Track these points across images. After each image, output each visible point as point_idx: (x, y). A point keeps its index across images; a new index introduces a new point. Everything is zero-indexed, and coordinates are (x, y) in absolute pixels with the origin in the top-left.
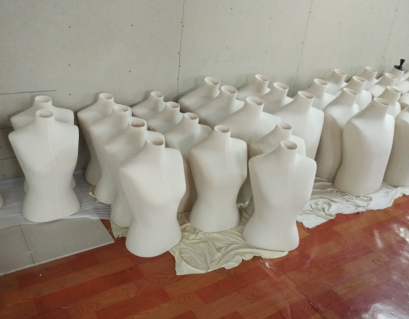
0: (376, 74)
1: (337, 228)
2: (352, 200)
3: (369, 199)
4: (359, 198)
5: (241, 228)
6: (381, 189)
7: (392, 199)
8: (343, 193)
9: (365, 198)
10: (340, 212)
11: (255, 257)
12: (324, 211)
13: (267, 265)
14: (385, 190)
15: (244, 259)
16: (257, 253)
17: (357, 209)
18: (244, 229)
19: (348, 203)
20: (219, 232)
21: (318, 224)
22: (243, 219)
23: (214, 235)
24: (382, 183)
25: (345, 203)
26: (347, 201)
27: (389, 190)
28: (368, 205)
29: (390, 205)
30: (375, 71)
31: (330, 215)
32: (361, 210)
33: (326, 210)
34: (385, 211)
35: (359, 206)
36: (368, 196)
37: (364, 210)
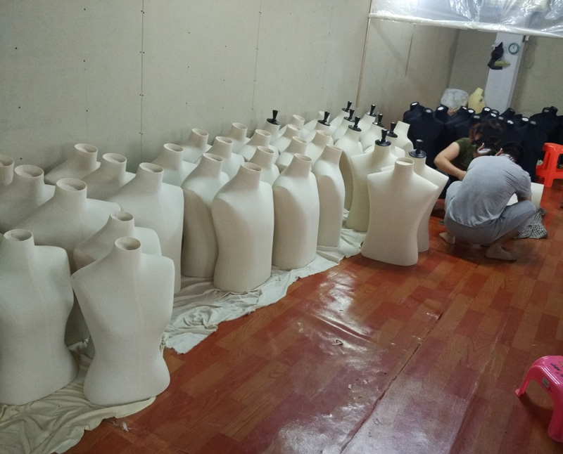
0: (245, 131)
1: (222, 343)
2: (238, 300)
3: (258, 293)
4: (246, 295)
5: (80, 382)
6: (271, 276)
7: (285, 286)
8: (225, 293)
9: (253, 293)
10: (223, 320)
11: (104, 421)
12: (202, 324)
13: (125, 427)
14: (277, 278)
15: (87, 428)
16: (107, 414)
17: (244, 310)
18: (84, 381)
19: (233, 305)
20: (42, 399)
21: (196, 343)
22: (82, 367)
23: (34, 405)
24: (272, 269)
25: (230, 305)
26: (232, 302)
27: (281, 276)
28: (258, 301)
29: (284, 295)
30: (244, 128)
31: (211, 327)
32: (249, 310)
33: (205, 322)
34: (279, 304)
35: (247, 306)
36: (256, 289)
37: (254, 310)
